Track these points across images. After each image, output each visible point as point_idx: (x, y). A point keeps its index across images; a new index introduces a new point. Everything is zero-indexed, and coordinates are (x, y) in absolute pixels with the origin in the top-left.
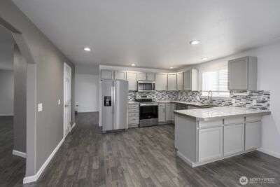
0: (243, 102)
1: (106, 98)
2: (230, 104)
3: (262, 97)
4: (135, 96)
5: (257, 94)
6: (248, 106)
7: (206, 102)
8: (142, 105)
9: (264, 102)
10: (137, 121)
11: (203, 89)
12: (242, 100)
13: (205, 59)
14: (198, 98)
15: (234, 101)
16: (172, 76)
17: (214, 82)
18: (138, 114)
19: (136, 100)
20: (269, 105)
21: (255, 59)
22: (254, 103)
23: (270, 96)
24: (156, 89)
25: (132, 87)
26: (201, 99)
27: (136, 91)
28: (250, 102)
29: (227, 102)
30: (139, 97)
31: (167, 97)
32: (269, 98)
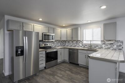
0: (109, 46)
2: (101, 48)
3: (119, 44)
5: (117, 42)
6: (111, 48)
7: (86, 47)
9: (120, 46)
11: (84, 39)
12: (108, 45)
13: (89, 22)
14: (81, 45)
15: (103, 46)
16: (64, 31)
20: (123, 48)
22: (115, 46)
23: (123, 43)
26: (83, 45)
27: (42, 41)
28: (112, 46)
29: (99, 47)
31: (59, 44)
32: (123, 44)
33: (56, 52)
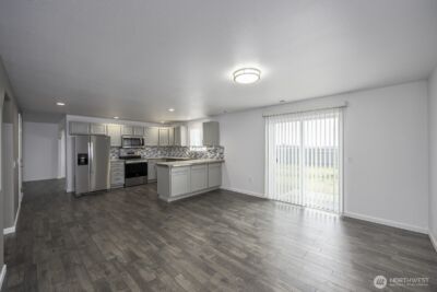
1: (80, 156)
3: (221, 151)
4: (119, 153)
5: (219, 148)
8: (128, 162)
9: (222, 154)
10: (122, 180)
11: (191, 145)
14: (187, 153)
17: (195, 139)
18: (122, 173)
19: (120, 158)
21: (218, 124)
22: (218, 154)
24: (146, 144)
25: (115, 142)
26: (189, 154)
27: (121, 147)
30: (124, 154)
31: (159, 153)
33: (145, 165)
